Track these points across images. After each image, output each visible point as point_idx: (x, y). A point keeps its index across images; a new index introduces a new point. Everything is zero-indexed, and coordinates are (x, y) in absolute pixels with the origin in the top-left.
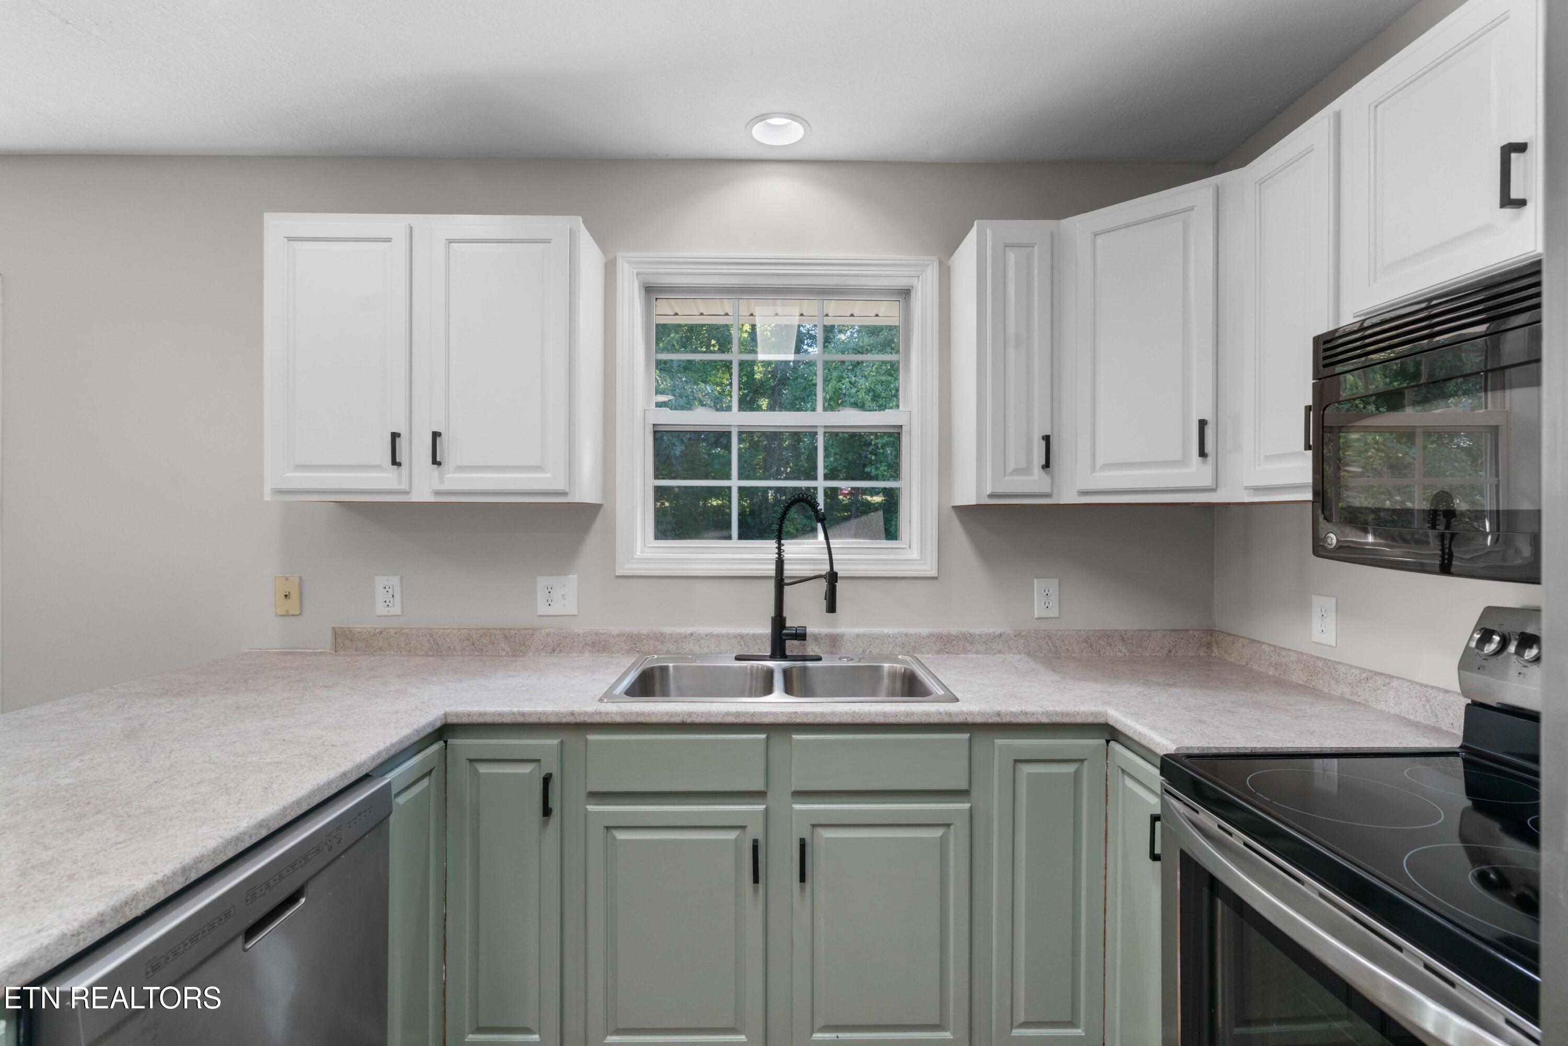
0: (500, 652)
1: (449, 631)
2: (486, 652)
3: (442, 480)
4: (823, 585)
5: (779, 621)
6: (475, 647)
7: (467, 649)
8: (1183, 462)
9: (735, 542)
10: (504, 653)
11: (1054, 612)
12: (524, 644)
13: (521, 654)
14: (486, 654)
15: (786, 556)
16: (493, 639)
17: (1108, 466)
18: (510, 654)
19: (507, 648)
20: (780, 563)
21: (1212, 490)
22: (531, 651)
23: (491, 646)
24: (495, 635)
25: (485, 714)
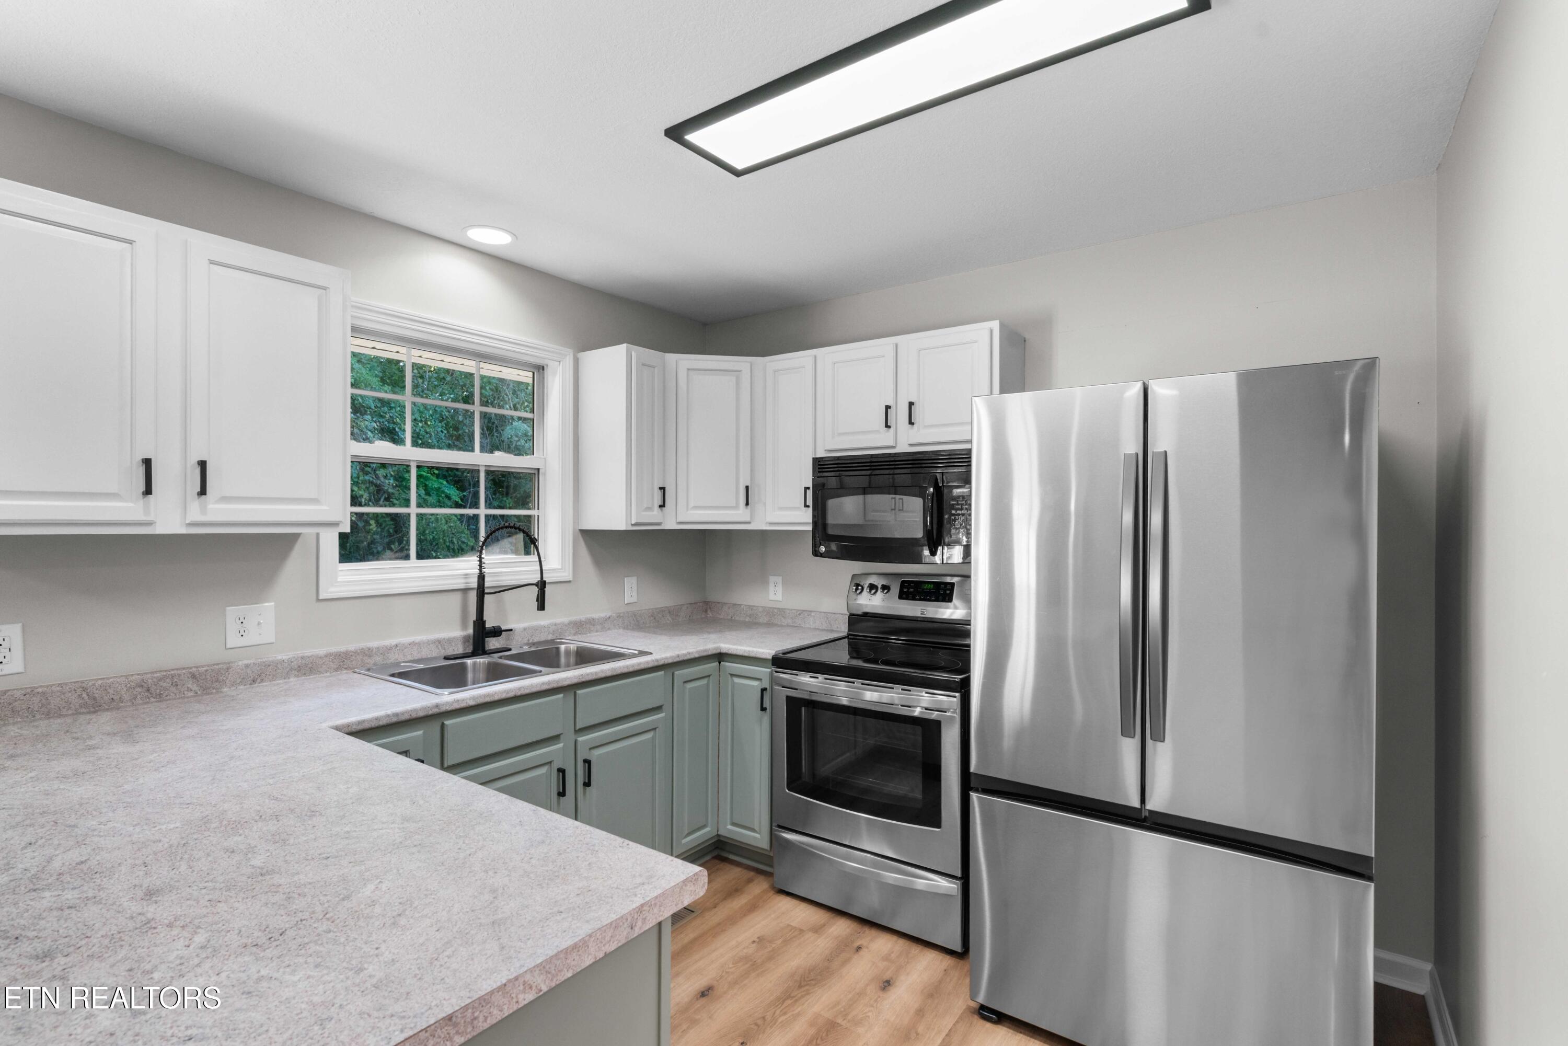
0: (186, 693)
1: (111, 680)
2: (167, 696)
3: (204, 510)
4: (535, 590)
5: (480, 622)
6: (151, 694)
7: (139, 697)
8: (736, 507)
9: (413, 561)
10: (192, 694)
11: (634, 599)
12: (217, 680)
13: (214, 691)
14: (168, 697)
15: (486, 570)
16: (176, 680)
17: (696, 508)
18: (199, 693)
19: (195, 688)
20: (481, 578)
21: (749, 523)
22: (226, 686)
23: (173, 689)
24: (179, 675)
25: (363, 721)
